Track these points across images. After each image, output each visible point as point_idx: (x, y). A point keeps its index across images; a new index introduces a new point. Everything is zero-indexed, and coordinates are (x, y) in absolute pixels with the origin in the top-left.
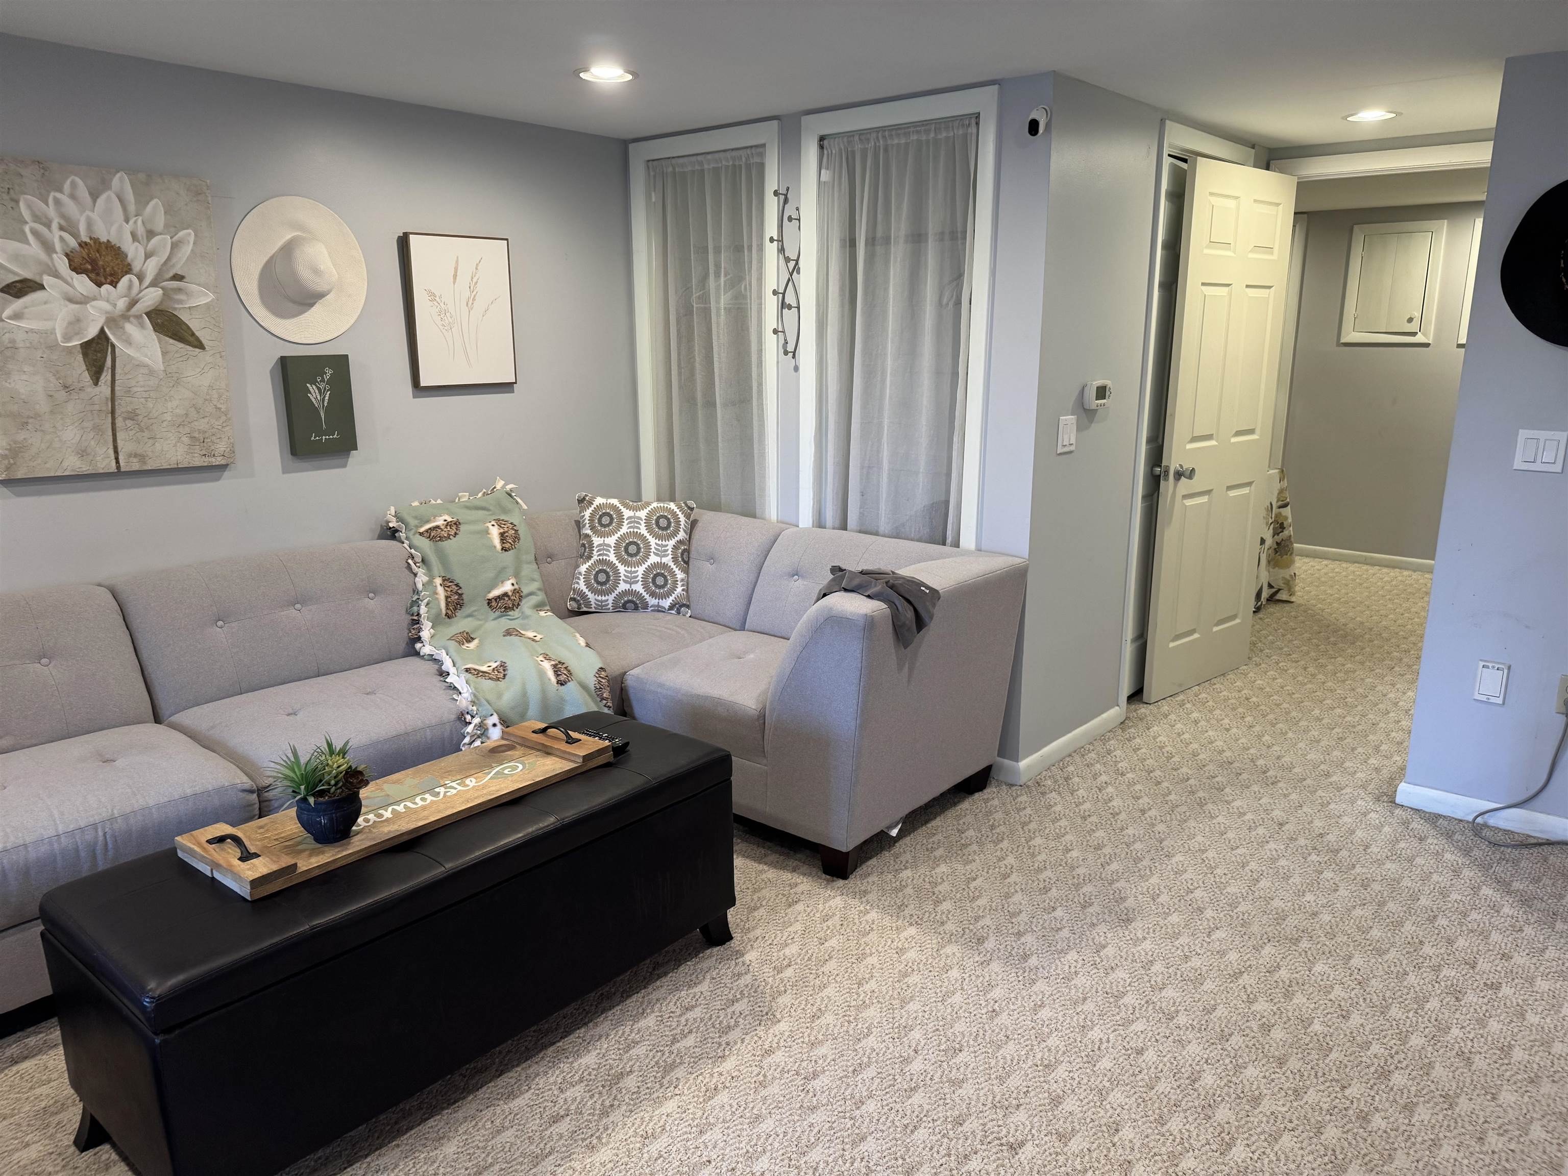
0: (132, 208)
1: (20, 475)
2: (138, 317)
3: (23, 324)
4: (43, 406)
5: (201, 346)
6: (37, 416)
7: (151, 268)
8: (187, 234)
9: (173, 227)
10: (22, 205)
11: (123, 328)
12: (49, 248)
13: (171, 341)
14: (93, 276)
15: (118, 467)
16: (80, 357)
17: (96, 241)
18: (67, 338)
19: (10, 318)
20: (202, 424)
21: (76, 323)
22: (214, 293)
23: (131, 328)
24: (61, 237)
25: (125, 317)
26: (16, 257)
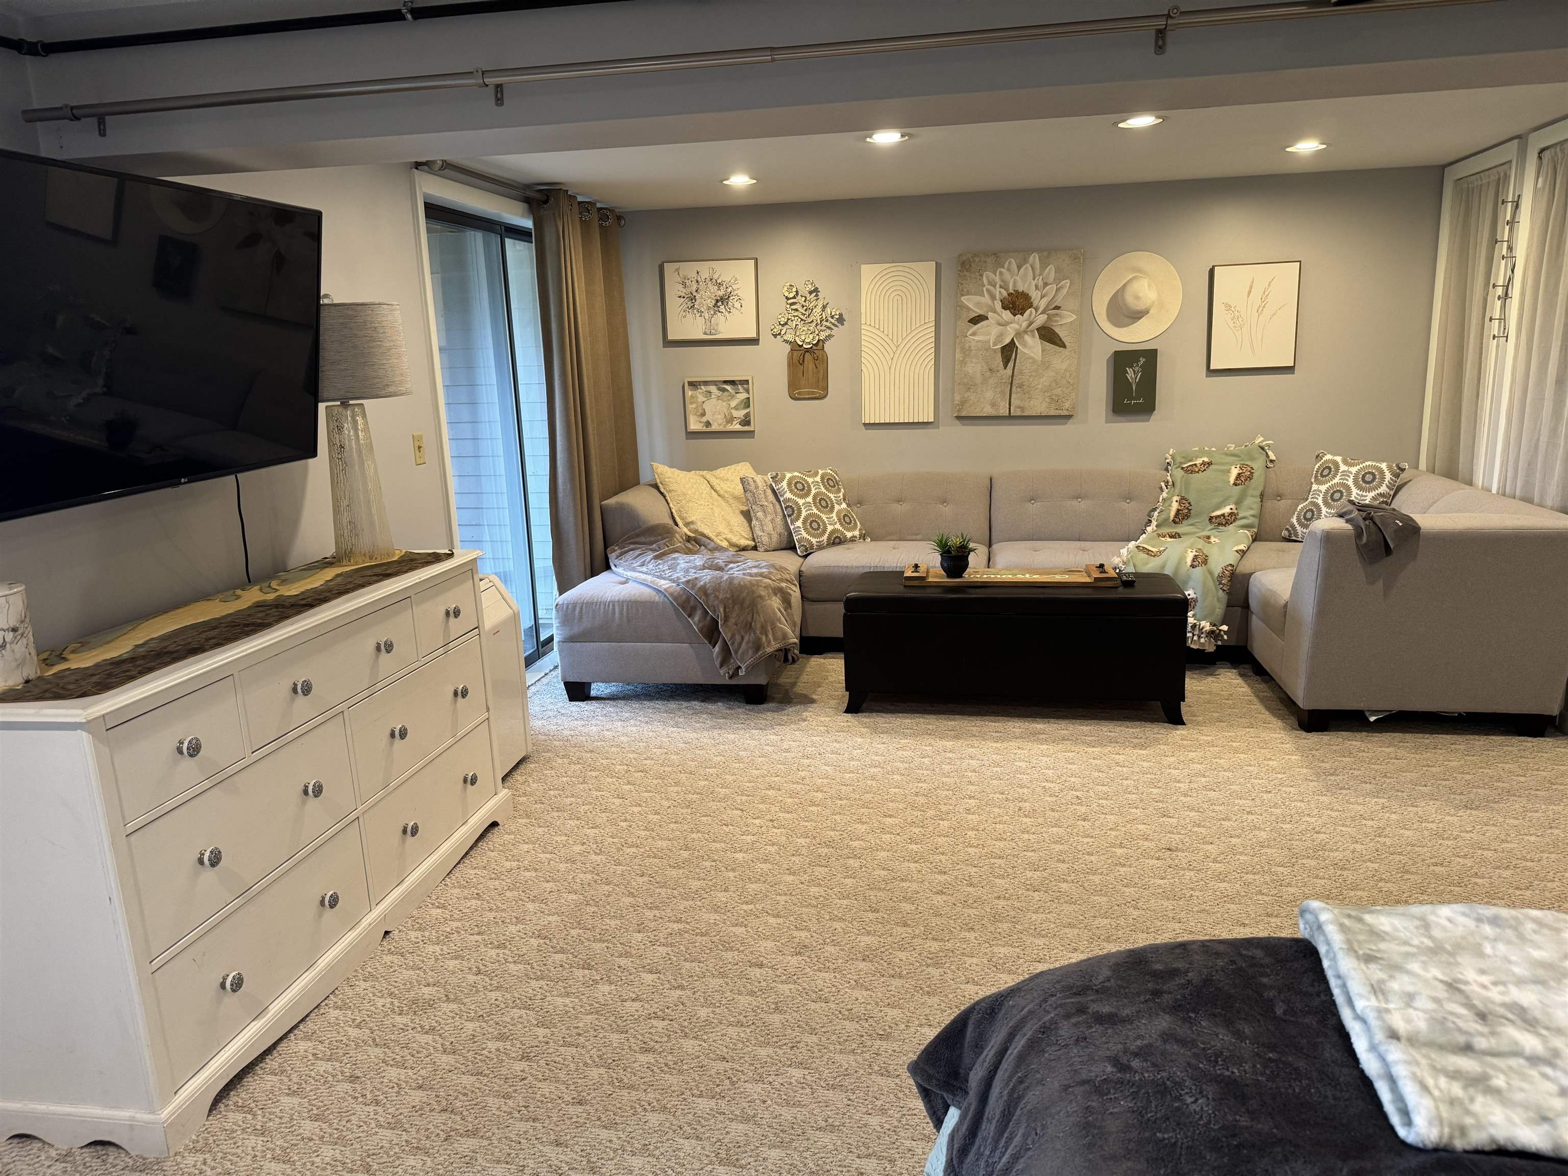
0: (1038, 272)
1: (963, 414)
2: (1032, 331)
3: (976, 338)
4: (979, 380)
5: (1064, 346)
6: (975, 385)
7: (1043, 304)
8: (1066, 282)
9: (1058, 280)
10: (984, 277)
11: (1023, 337)
12: (993, 297)
13: (1048, 344)
14: (1012, 310)
15: (1010, 413)
16: (1000, 354)
17: (1017, 291)
18: (995, 344)
19: (970, 335)
20: (1058, 391)
21: (1001, 335)
22: (1076, 315)
23: (1027, 338)
24: (1000, 291)
25: (1025, 332)
26: (978, 304)
